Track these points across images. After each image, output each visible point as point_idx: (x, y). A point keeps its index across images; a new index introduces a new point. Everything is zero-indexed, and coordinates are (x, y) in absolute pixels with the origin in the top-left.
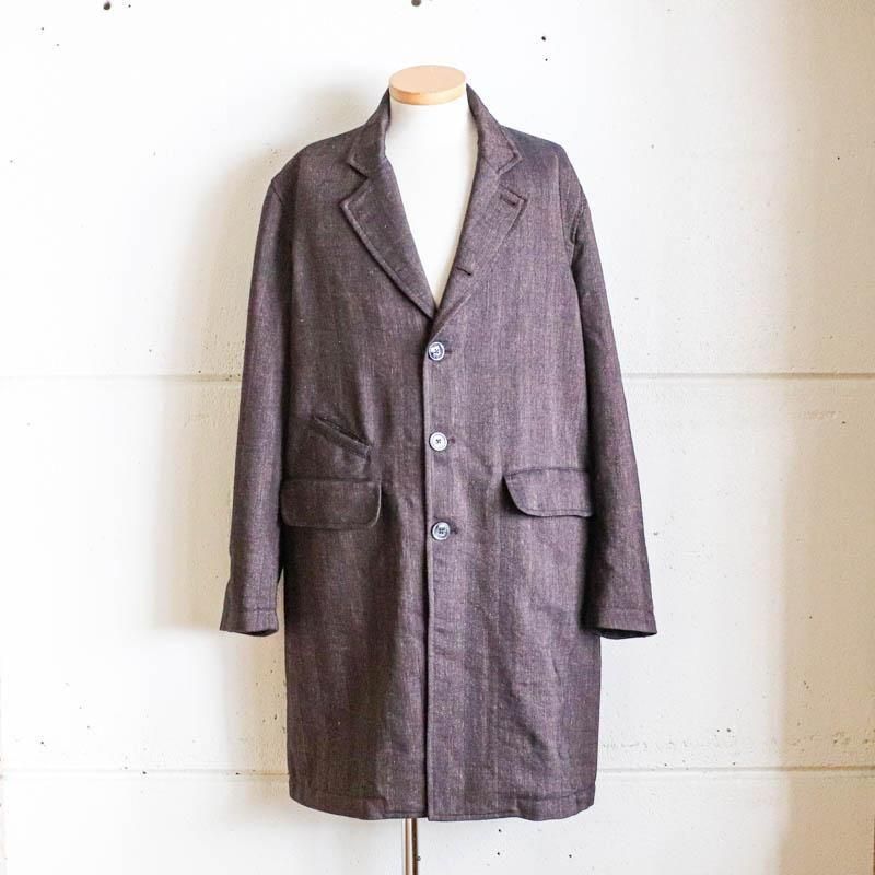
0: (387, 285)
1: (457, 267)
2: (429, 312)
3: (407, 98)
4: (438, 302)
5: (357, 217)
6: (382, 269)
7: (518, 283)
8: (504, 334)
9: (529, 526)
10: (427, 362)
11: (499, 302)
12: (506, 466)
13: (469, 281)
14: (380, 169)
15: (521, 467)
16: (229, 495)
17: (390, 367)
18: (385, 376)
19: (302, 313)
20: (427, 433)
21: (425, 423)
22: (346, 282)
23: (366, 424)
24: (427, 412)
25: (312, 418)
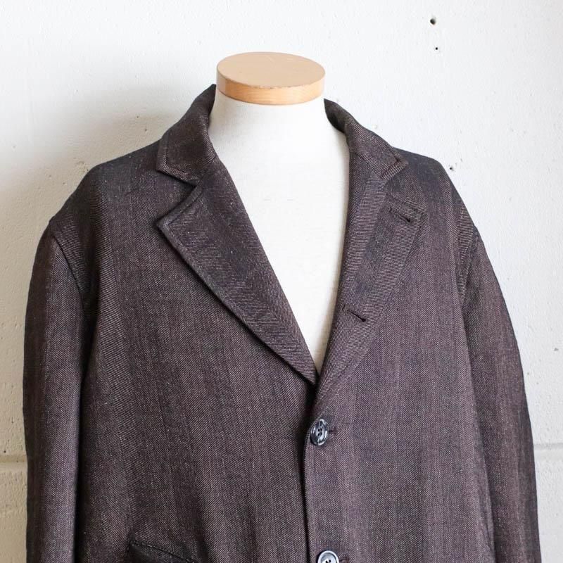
0: (241, 338)
1: (342, 310)
2: (309, 375)
3: (236, 91)
4: (319, 364)
5: (186, 240)
6: (232, 314)
7: (419, 331)
8: (404, 403)
10: (309, 448)
11: (398, 358)
13: (363, 331)
14: (212, 173)
17: (251, 460)
18: (243, 475)
19: (105, 391)
20: (313, 554)
21: (311, 538)
22: (177, 339)
23: (215, 549)
24: (312, 523)
25: (130, 545)
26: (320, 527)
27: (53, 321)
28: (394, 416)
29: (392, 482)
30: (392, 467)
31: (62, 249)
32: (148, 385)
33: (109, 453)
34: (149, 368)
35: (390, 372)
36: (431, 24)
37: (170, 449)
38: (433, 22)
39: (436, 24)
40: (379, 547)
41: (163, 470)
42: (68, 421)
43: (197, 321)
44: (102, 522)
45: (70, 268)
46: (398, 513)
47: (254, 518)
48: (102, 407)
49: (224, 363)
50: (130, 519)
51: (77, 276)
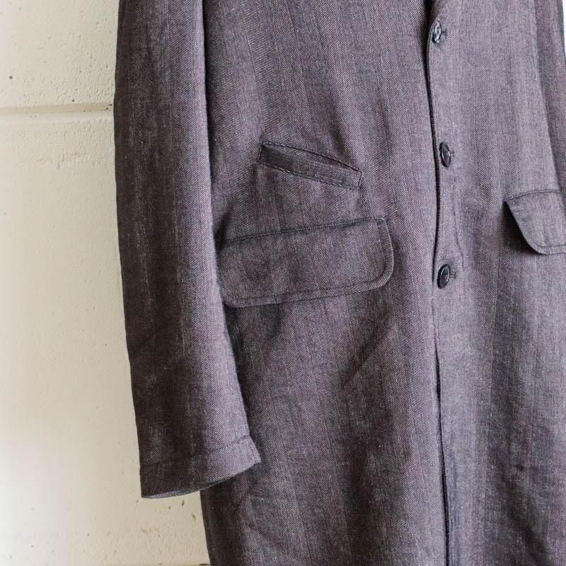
9: (535, 266)
12: (507, 187)
15: (525, 189)
16: (115, 248)
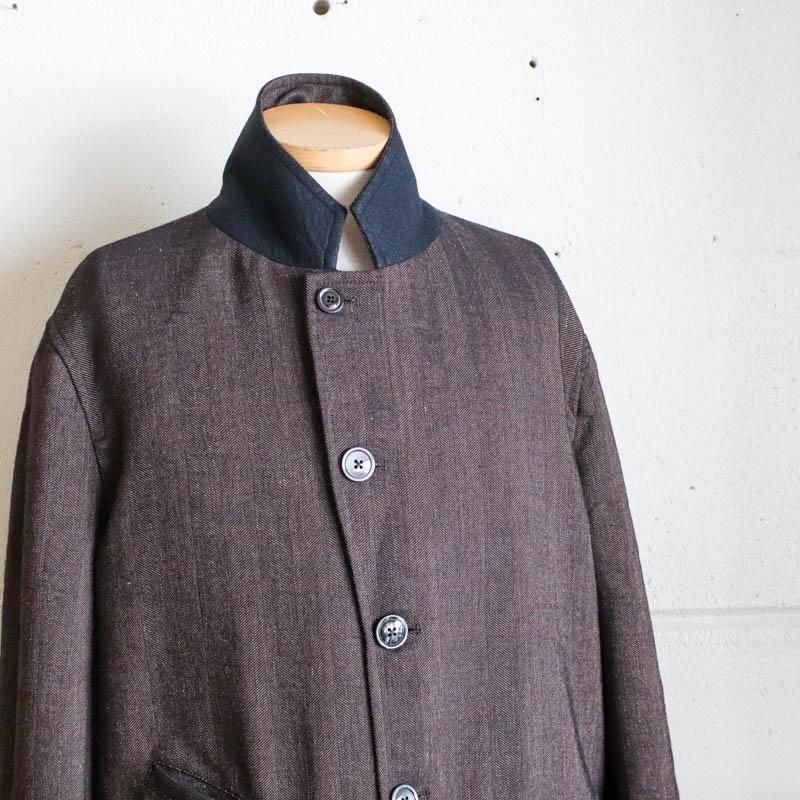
17: (309, 665)
18: (298, 684)
19: (130, 567)
20: (385, 789)
21: (380, 769)
22: (229, 504)
23: (261, 779)
24: (382, 750)
25: (153, 767)
26: (393, 754)
27: (55, 465)
28: (482, 604)
29: (482, 689)
30: (481, 670)
31: (69, 372)
32: (186, 565)
33: (128, 647)
34: (188, 542)
35: (472, 547)
36: (531, 67)
37: (207, 649)
38: (532, 64)
39: (537, 68)
40: (469, 774)
41: (199, 675)
42: (75, 597)
43: (257, 482)
44: (117, 733)
45: (78, 397)
46: (490, 728)
47: (311, 740)
48: (124, 587)
49: (287, 538)
50: (155, 733)
51: (88, 409)
